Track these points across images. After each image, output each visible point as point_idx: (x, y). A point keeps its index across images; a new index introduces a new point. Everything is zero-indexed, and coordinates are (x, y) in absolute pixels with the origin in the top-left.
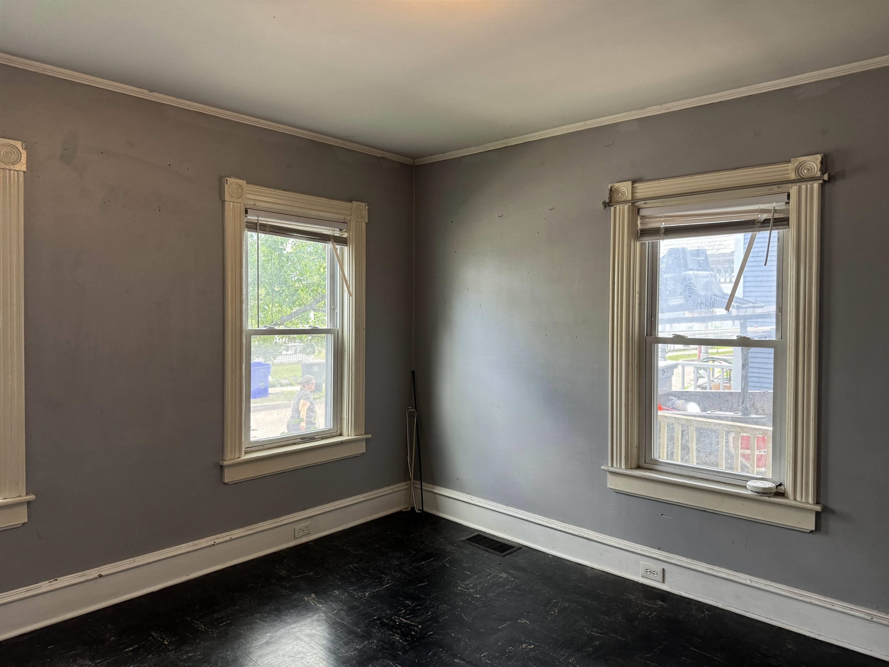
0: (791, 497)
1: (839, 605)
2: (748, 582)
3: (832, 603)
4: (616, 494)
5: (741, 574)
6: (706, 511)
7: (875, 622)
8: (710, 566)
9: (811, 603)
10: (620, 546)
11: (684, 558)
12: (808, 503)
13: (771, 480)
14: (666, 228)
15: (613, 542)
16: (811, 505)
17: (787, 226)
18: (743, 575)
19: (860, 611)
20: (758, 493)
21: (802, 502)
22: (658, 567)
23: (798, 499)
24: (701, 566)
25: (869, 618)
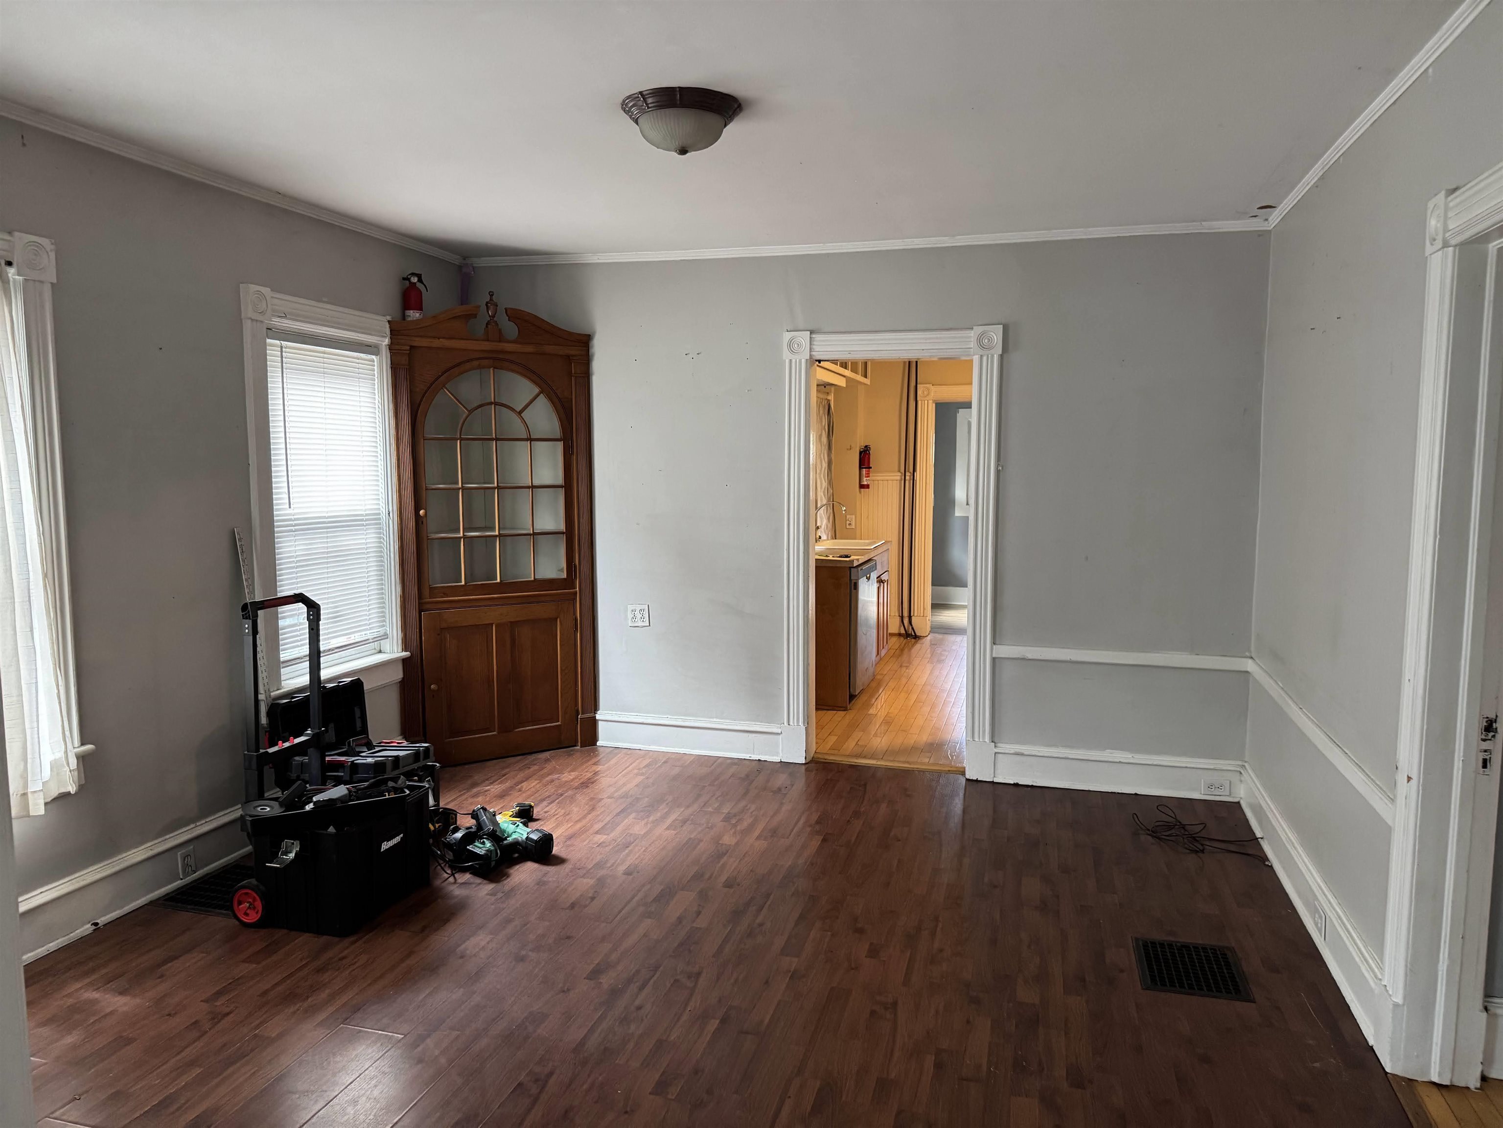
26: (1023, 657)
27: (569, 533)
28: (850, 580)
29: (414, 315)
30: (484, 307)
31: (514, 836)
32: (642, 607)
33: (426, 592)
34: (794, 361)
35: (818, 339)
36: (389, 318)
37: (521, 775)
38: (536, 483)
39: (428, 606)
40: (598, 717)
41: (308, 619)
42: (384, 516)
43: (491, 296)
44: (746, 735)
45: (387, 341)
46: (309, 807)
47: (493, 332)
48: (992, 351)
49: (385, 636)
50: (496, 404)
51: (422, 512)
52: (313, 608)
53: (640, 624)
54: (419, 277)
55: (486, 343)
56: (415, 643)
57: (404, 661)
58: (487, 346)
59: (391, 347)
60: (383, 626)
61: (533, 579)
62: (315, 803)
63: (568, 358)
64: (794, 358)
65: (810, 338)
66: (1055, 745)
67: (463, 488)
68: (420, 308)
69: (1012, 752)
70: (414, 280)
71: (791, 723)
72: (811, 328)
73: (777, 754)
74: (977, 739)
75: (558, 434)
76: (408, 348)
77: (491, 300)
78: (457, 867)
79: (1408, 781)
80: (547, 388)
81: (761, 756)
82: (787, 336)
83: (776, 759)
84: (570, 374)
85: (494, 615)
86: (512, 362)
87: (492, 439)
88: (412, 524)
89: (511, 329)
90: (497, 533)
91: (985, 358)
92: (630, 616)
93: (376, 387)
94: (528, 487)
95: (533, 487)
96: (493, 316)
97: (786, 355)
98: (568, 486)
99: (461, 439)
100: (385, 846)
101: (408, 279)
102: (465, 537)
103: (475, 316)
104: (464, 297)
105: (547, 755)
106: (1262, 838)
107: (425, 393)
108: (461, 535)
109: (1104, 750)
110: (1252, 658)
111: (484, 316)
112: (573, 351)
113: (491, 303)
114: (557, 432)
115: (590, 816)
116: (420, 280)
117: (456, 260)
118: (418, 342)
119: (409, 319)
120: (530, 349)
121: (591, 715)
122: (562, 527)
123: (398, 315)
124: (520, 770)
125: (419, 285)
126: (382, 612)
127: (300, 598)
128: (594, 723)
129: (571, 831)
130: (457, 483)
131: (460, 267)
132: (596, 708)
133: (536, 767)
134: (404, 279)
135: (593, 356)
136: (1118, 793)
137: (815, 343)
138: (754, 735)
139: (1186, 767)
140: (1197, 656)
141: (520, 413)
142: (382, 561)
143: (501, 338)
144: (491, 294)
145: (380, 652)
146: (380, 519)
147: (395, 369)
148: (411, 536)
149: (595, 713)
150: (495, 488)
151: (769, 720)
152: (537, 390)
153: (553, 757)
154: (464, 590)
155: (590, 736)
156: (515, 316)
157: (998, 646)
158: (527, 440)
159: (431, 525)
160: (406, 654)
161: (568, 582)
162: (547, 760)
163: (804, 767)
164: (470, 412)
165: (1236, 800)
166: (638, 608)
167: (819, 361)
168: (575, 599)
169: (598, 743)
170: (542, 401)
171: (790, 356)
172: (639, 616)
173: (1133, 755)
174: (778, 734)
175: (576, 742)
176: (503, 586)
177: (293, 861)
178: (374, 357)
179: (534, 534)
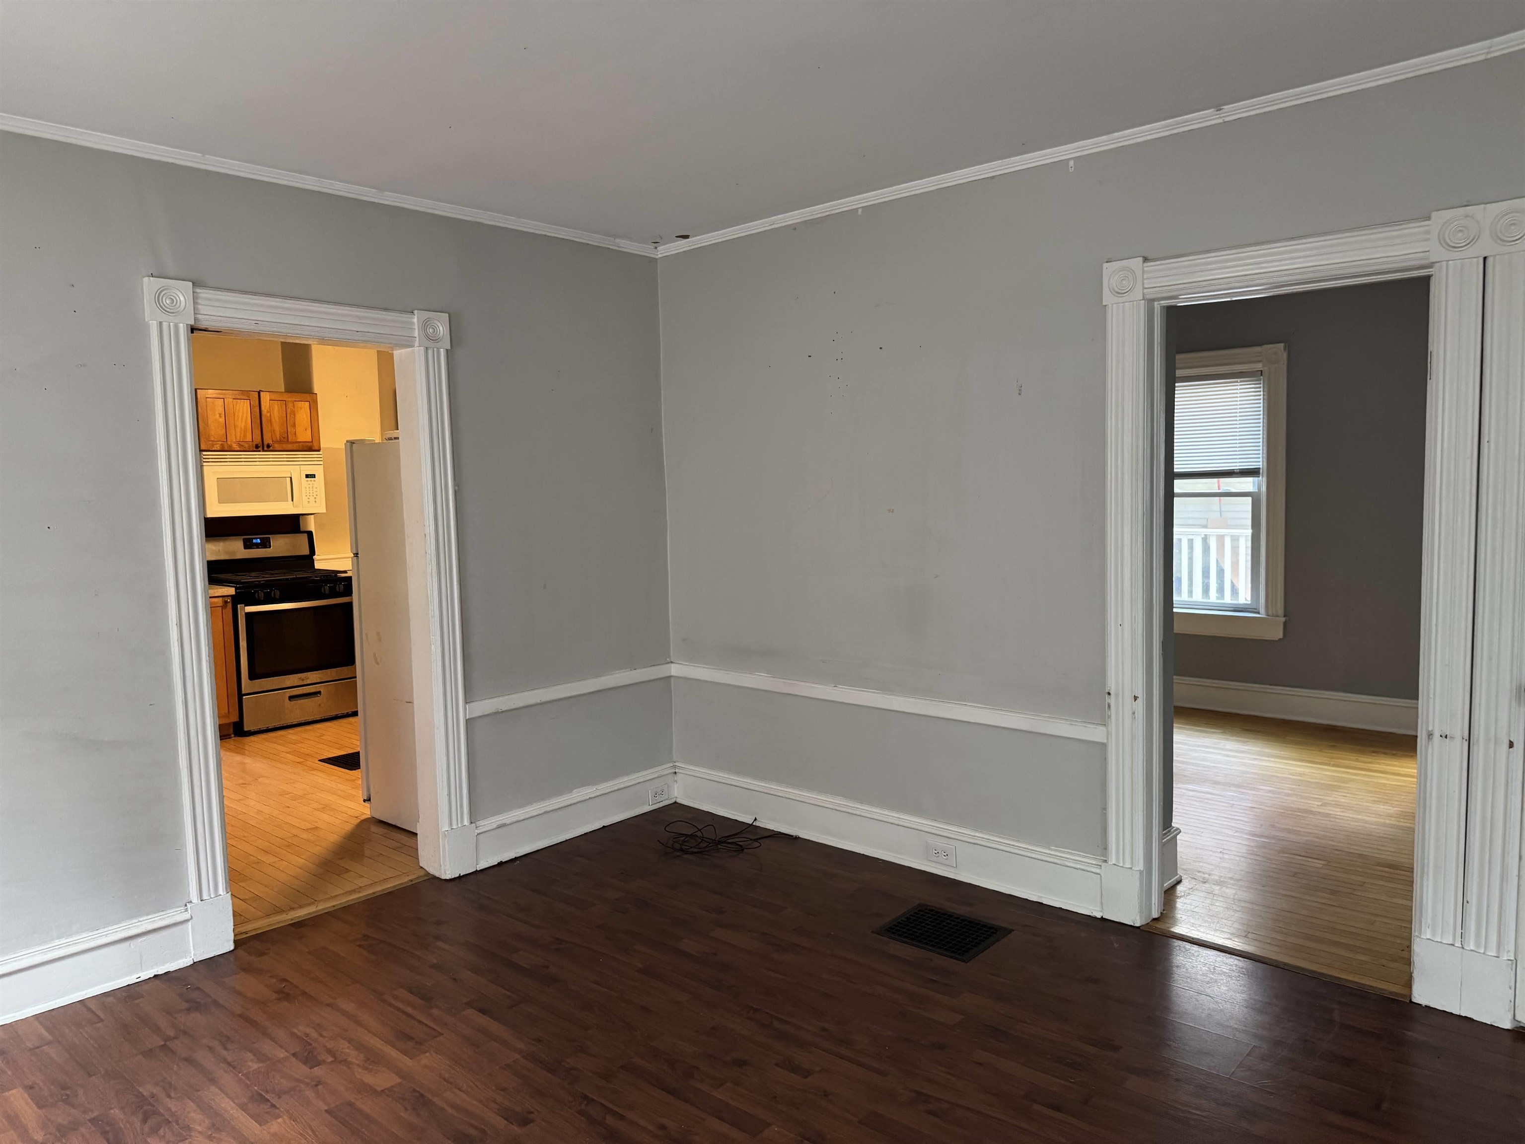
26: (496, 711)
35: (203, 295)
48: (439, 345)
65: (193, 292)
66: (530, 803)
69: (495, 826)
74: (455, 827)
79: (1135, 700)
81: (156, 970)
91: (430, 352)
106: (756, 819)
109: (571, 792)
110: (672, 662)
136: (590, 832)
139: (639, 783)
140: (635, 671)
157: (472, 704)
165: (673, 801)
173: (596, 787)
174: (187, 921)
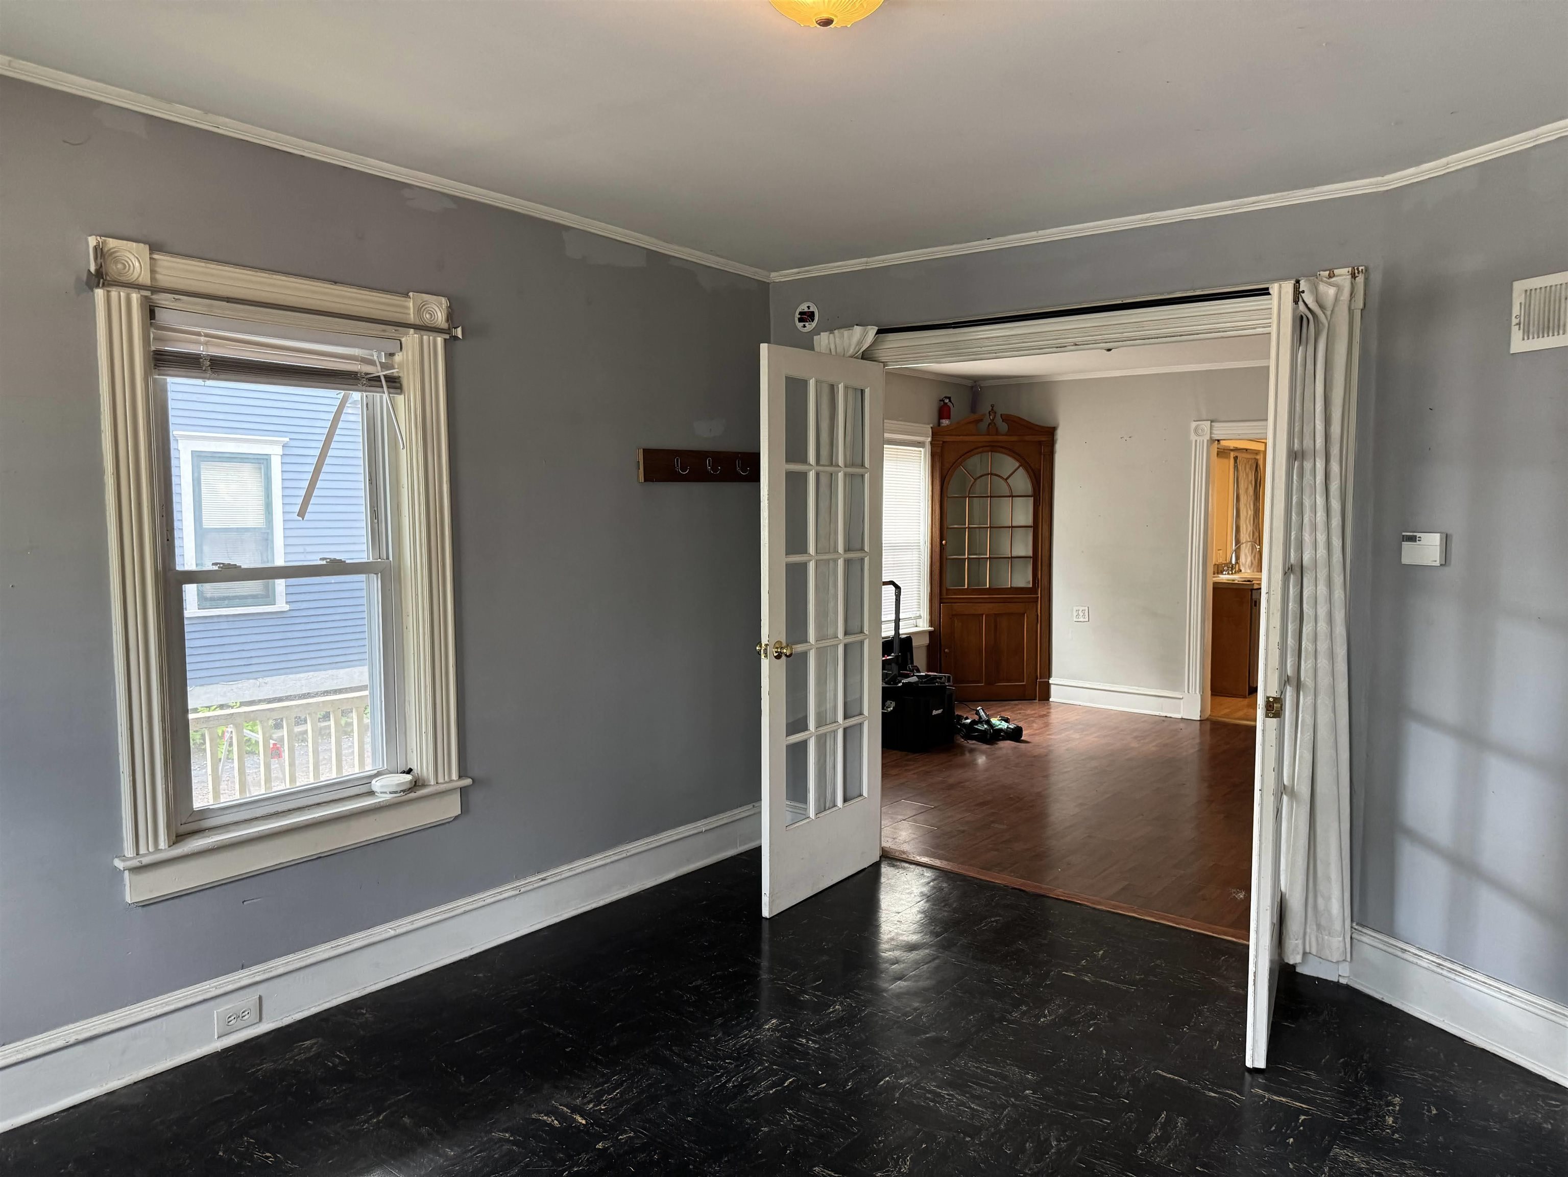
0: (432, 782)
1: (488, 896)
2: (392, 933)
3: (480, 899)
4: (145, 908)
5: (375, 928)
6: (320, 857)
7: (524, 892)
8: (334, 943)
9: (465, 912)
10: (172, 1007)
11: (291, 956)
12: (451, 781)
13: (387, 771)
14: (213, 358)
15: (152, 1009)
16: (457, 781)
17: (399, 391)
18: (378, 927)
19: (506, 890)
20: (404, 791)
21: (446, 783)
22: (249, 999)
23: (441, 780)
24: (320, 952)
25: (517, 892)
27: (1035, 557)
28: (1252, 598)
29: (945, 422)
30: (988, 415)
31: (1000, 727)
32: (1083, 608)
33: (944, 592)
34: (1198, 441)
36: (931, 425)
37: (1000, 709)
38: (1014, 524)
39: (945, 601)
40: (1051, 682)
41: (896, 595)
42: (922, 543)
43: (993, 407)
44: (1157, 698)
45: (930, 439)
46: (900, 685)
47: (992, 428)
49: (920, 617)
50: (991, 474)
51: (944, 542)
52: (898, 588)
53: (1082, 619)
54: (949, 398)
55: (988, 437)
56: (937, 623)
57: (930, 633)
58: (988, 438)
59: (931, 443)
60: (919, 611)
61: (1009, 586)
62: (903, 683)
63: (1040, 443)
64: (1199, 439)
67: (969, 528)
68: (949, 418)
70: (947, 401)
71: (1190, 691)
72: (1212, 418)
73: (1179, 712)
75: (1030, 492)
76: (941, 442)
77: (992, 409)
78: (968, 737)
80: (1025, 464)
82: (1194, 425)
83: (1179, 716)
84: (1040, 453)
85: (984, 609)
86: (1002, 447)
87: (988, 497)
88: (938, 549)
89: (1003, 427)
90: (988, 556)
92: (1075, 614)
93: (922, 464)
94: (1009, 527)
95: (1012, 527)
96: (993, 420)
97: (1193, 437)
98: (1035, 527)
99: (969, 497)
100: (935, 712)
101: (943, 401)
102: (968, 558)
103: (982, 420)
104: (974, 407)
105: (1016, 702)
107: (950, 469)
108: (966, 557)
111: (987, 420)
112: (1043, 439)
113: (993, 411)
114: (1030, 490)
115: (1044, 729)
116: (950, 401)
117: (969, 383)
118: (948, 439)
119: (943, 425)
120: (1014, 438)
121: (1046, 680)
122: (1030, 553)
123: (936, 421)
124: (999, 707)
125: (949, 404)
126: (919, 602)
127: (892, 583)
128: (1048, 685)
129: (1033, 733)
130: (965, 525)
131: (972, 387)
132: (1049, 676)
133: (1010, 707)
134: (940, 401)
135: (1057, 440)
137: (1214, 429)
138: (1163, 699)
141: (1006, 479)
142: (920, 571)
143: (997, 433)
144: (992, 406)
145: (917, 626)
146: (920, 546)
147: (933, 455)
148: (936, 557)
149: (1049, 679)
150: (988, 528)
151: (1174, 690)
152: (1017, 464)
153: (1021, 704)
154: (969, 591)
155: (1045, 695)
156: (1006, 418)
158: (1009, 496)
159: (949, 549)
160: (932, 629)
161: (1033, 590)
162: (1017, 705)
163: (1199, 722)
164: (975, 480)
166: (1081, 609)
167: (1218, 441)
168: (1037, 601)
169: (1051, 700)
170: (1021, 471)
171: (1196, 438)
172: (1081, 614)
175: (1036, 697)
176: (991, 590)
177: (892, 711)
178: (921, 449)
179: (1012, 557)
